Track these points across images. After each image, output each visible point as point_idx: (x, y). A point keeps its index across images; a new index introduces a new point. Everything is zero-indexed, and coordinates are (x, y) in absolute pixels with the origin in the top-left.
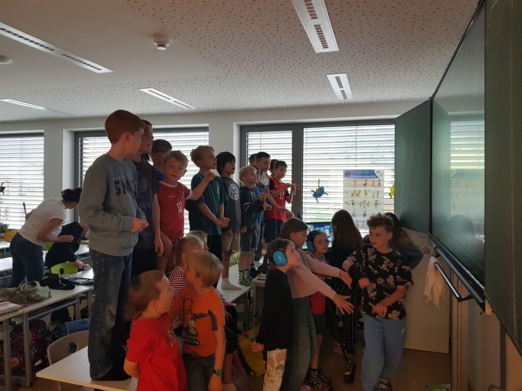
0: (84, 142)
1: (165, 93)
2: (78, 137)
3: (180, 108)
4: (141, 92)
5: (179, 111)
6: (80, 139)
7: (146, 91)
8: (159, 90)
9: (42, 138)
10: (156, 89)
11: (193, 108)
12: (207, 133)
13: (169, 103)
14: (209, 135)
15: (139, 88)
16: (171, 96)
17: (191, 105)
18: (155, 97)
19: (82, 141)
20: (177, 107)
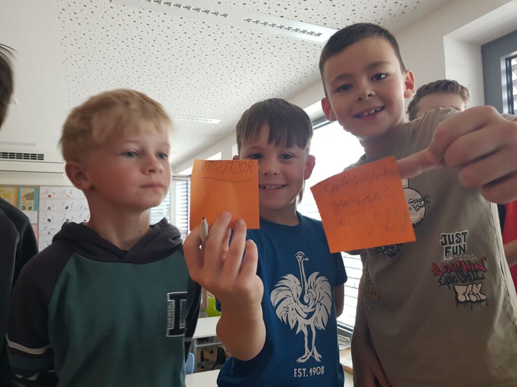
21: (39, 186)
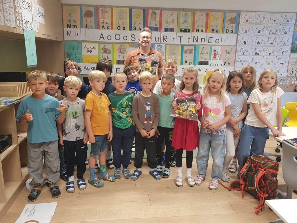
21: (240, 11)
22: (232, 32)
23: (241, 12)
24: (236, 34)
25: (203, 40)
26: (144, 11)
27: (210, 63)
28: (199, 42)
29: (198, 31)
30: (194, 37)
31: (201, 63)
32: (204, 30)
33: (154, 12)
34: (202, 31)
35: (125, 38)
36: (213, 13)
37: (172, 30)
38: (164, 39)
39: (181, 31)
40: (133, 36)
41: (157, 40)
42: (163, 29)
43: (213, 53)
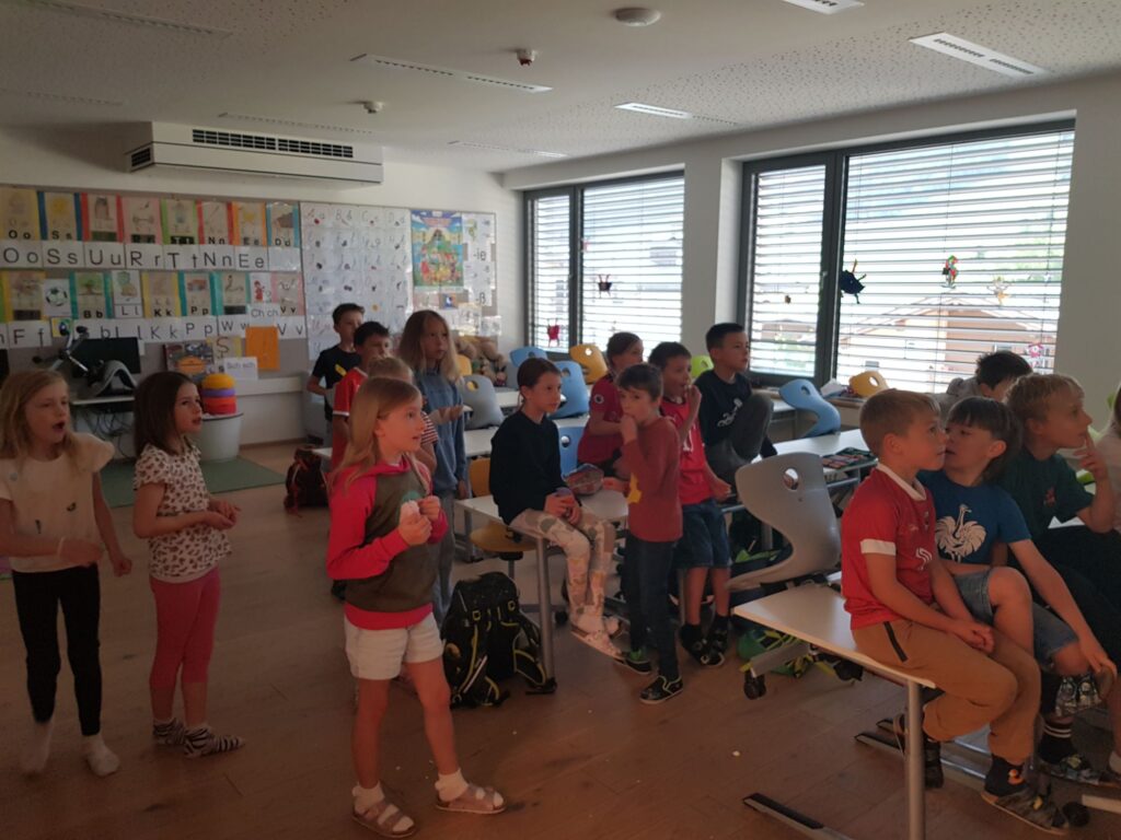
0: (761, 182)
1: (974, 41)
2: (750, 172)
3: (1002, 76)
4: (915, 45)
5: (996, 83)
6: (753, 177)
7: (927, 42)
8: (962, 35)
9: (681, 182)
10: (954, 33)
11: (1037, 72)
12: (1071, 136)
13: (975, 67)
14: (1075, 141)
15: (912, 38)
16: (988, 45)
17: (1035, 64)
18: (944, 55)
19: (757, 181)
20: (994, 73)
21: (299, 202)
22: (287, 244)
23: (302, 205)
24: (298, 250)
25: (227, 260)
26: (76, 195)
27: (249, 308)
28: (219, 265)
29: (212, 241)
30: (206, 255)
31: (230, 311)
32: (226, 240)
33: (102, 200)
34: (222, 241)
35: (32, 258)
36: (240, 204)
37: (150, 239)
38: (133, 259)
39: (173, 241)
40: (53, 253)
41: (116, 261)
42: (128, 238)
43: (253, 289)
